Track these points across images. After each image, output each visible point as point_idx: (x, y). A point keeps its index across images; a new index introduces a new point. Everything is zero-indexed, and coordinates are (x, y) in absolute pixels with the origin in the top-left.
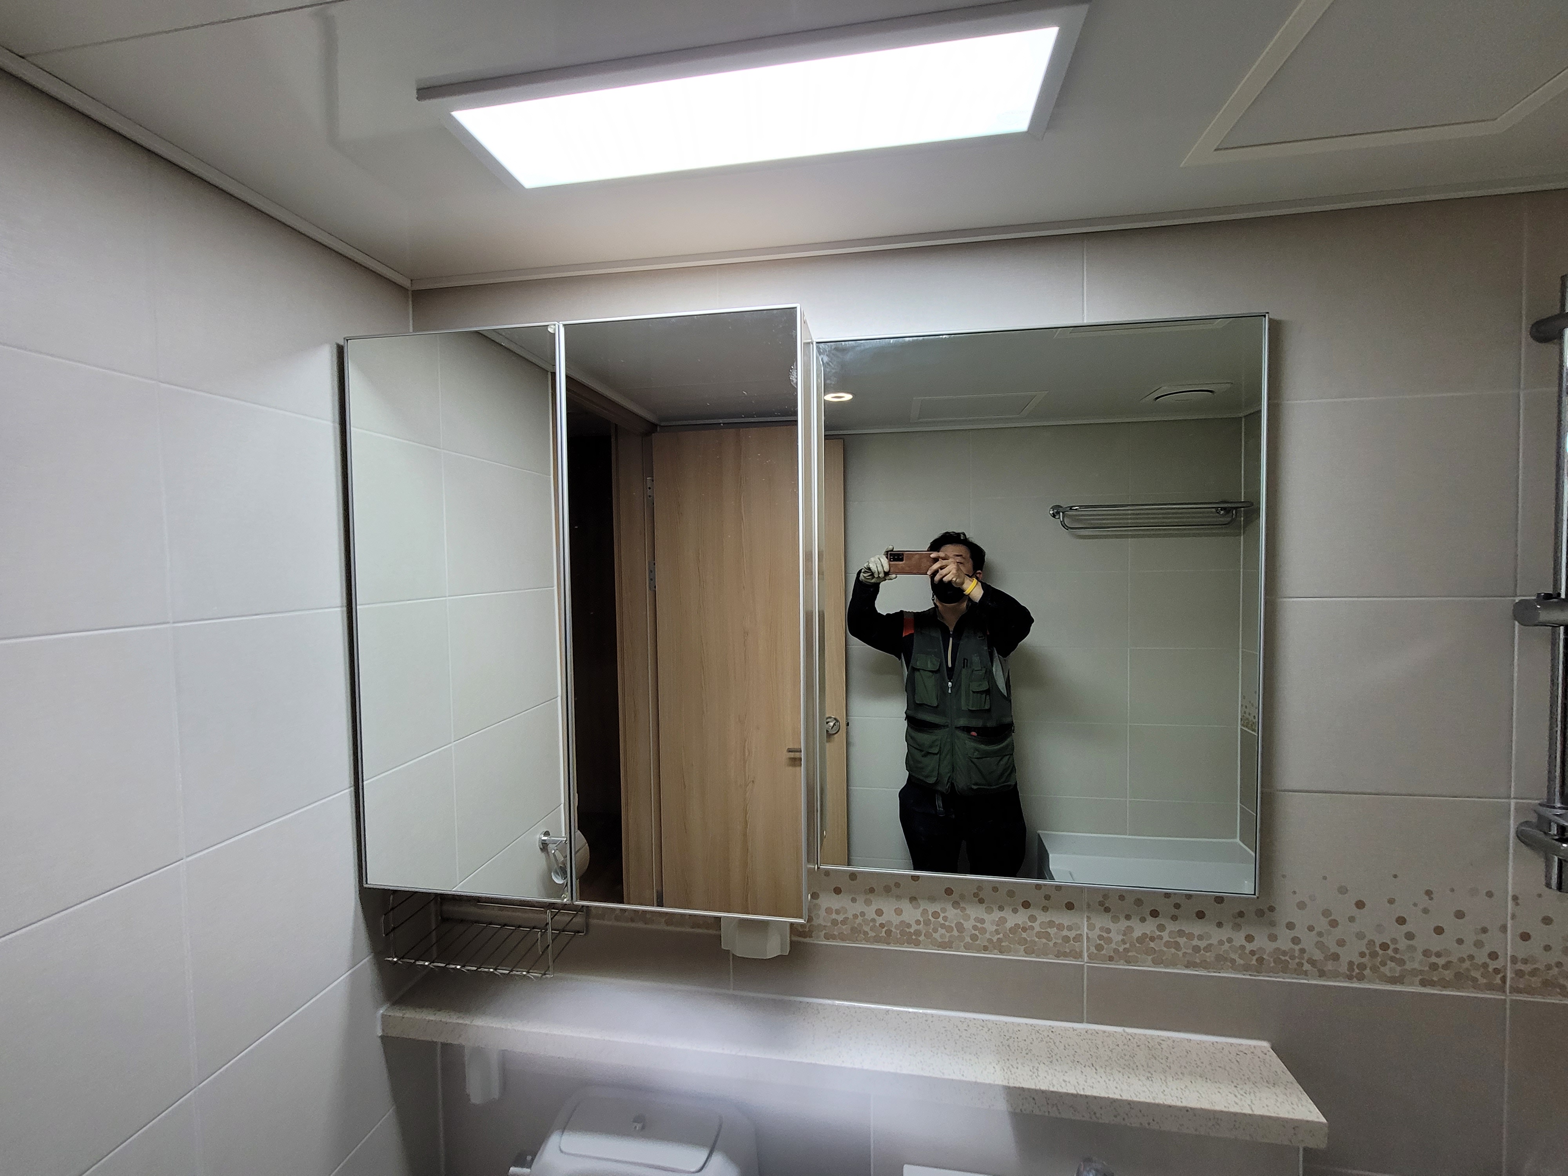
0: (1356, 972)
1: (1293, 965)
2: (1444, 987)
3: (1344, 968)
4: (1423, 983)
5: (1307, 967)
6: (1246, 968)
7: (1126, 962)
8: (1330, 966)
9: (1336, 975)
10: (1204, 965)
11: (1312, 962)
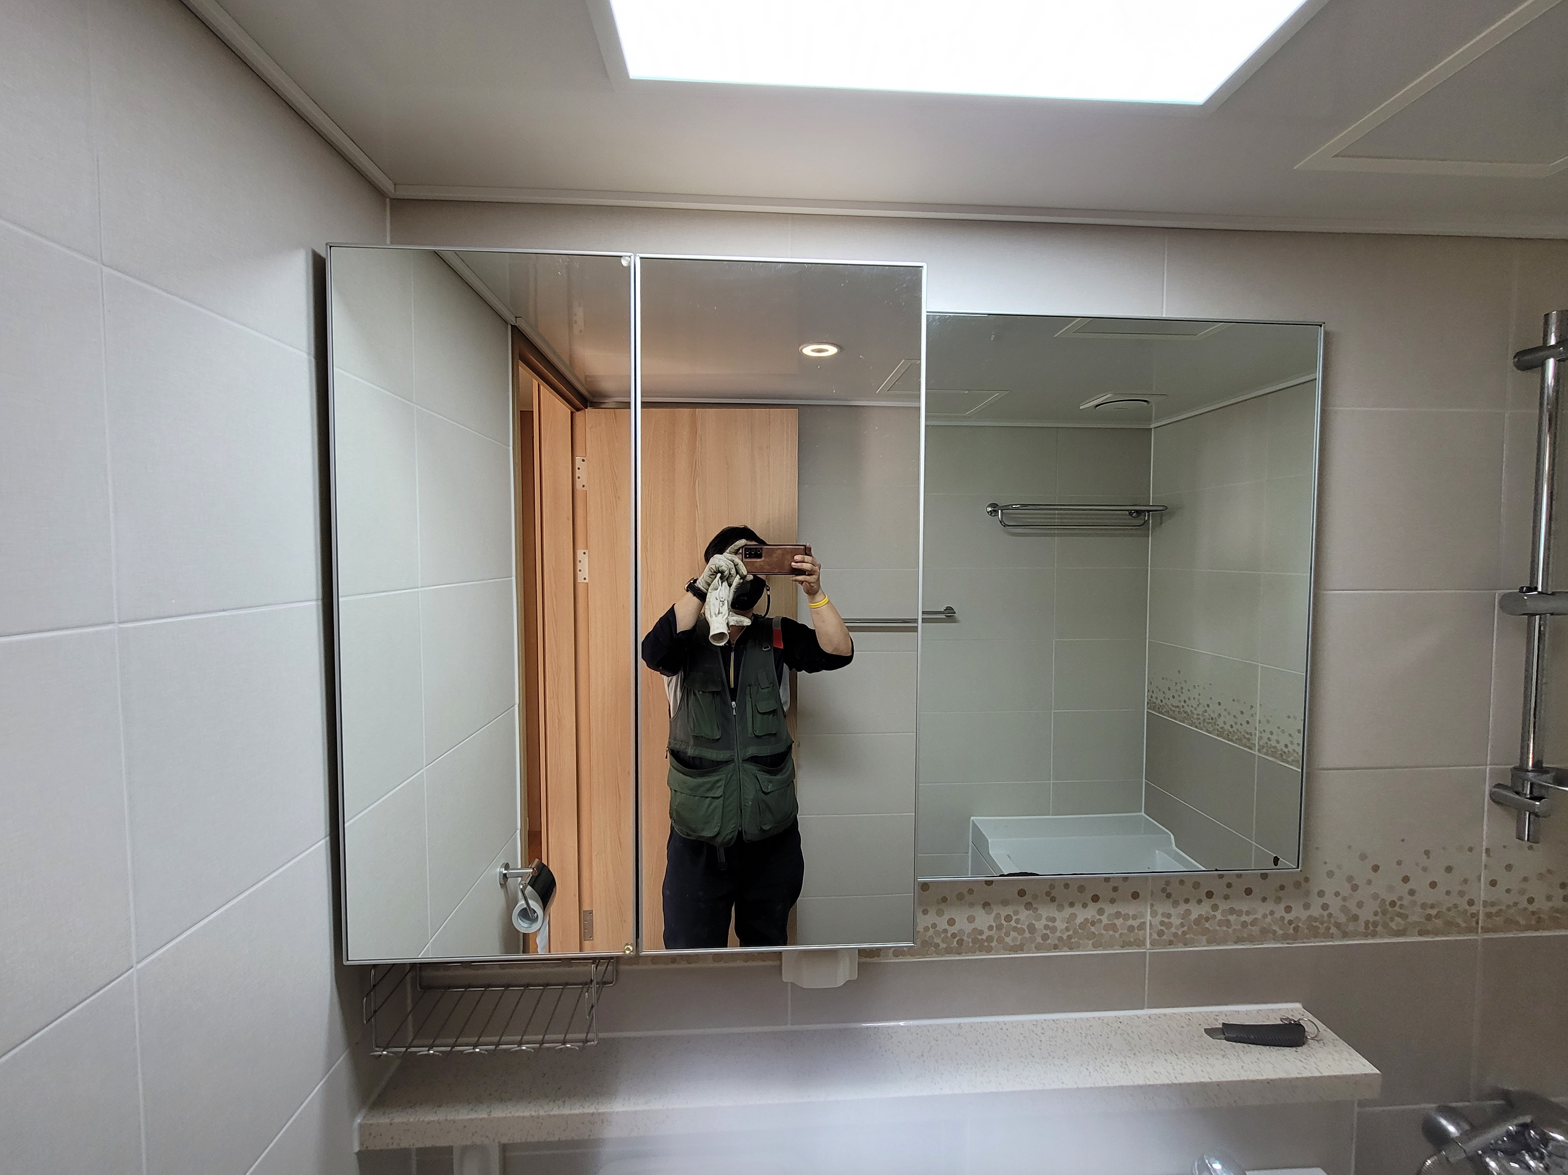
0: (1371, 930)
1: (1322, 931)
2: (1437, 935)
3: (1362, 929)
4: (1421, 934)
5: (1333, 930)
6: (1285, 937)
7: (1185, 945)
8: (1351, 927)
9: (1355, 935)
10: (1251, 939)
11: (1338, 925)
